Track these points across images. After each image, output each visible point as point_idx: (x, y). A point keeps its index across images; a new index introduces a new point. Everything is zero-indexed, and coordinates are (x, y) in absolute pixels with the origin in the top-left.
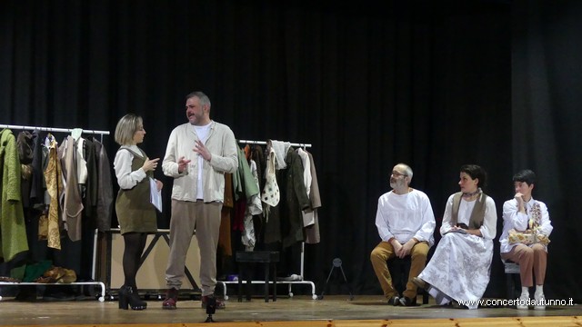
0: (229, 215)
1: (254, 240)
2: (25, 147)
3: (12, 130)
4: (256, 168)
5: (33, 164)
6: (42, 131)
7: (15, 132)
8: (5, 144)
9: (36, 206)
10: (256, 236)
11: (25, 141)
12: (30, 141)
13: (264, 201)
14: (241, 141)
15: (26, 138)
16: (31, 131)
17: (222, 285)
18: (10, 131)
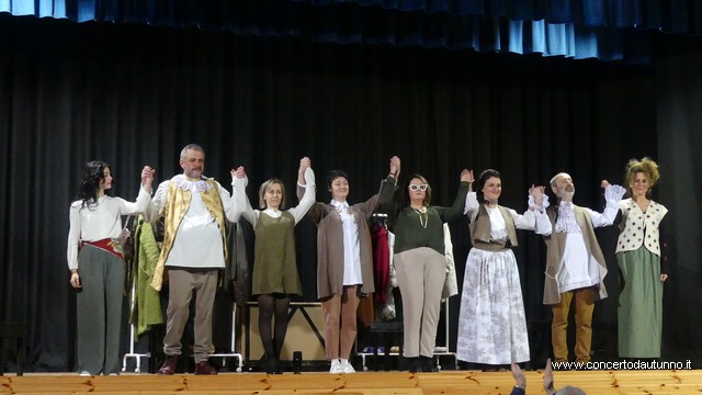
17: (362, 356)
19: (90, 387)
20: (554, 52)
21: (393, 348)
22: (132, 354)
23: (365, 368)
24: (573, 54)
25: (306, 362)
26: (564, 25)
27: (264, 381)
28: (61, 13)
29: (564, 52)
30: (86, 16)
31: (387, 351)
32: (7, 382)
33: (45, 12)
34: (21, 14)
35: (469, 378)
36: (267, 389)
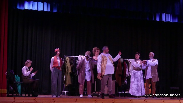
0: (121, 77)
1: (127, 82)
3: (69, 57)
4: (127, 65)
5: (74, 64)
6: (76, 57)
8: (67, 60)
9: (75, 74)
12: (72, 59)
16: (73, 57)
19: (54, 101)
20: (167, 21)
22: (64, 91)
23: (119, 96)
24: (172, 21)
25: (105, 94)
26: (169, 15)
27: (95, 100)
28: (49, 10)
29: (169, 21)
30: (55, 11)
31: (125, 92)
32: (35, 99)
33: (45, 10)
34: (40, 10)
35: (145, 101)
36: (96, 102)
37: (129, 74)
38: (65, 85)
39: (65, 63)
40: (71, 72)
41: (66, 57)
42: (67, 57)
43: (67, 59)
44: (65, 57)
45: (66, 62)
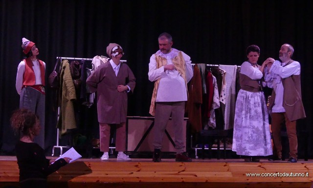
0: (200, 109)
1: (215, 123)
2: (74, 70)
3: (68, 60)
4: (216, 81)
5: (81, 78)
6: (86, 61)
7: (70, 61)
8: (64, 68)
9: (84, 103)
10: (216, 122)
11: (74, 66)
12: (77, 66)
13: (222, 101)
14: (208, 65)
15: (75, 64)
16: (80, 61)
17: (195, 150)
18: (67, 61)
21: (214, 145)
22: (57, 146)
23: (197, 157)
27: (137, 166)
31: (210, 147)
35: (260, 166)
36: (139, 171)
37: (220, 102)
38: (60, 130)
39: (59, 74)
40: (75, 98)
41: (63, 60)
42: (65, 61)
43: (63, 66)
44: (59, 60)
45: (63, 73)
